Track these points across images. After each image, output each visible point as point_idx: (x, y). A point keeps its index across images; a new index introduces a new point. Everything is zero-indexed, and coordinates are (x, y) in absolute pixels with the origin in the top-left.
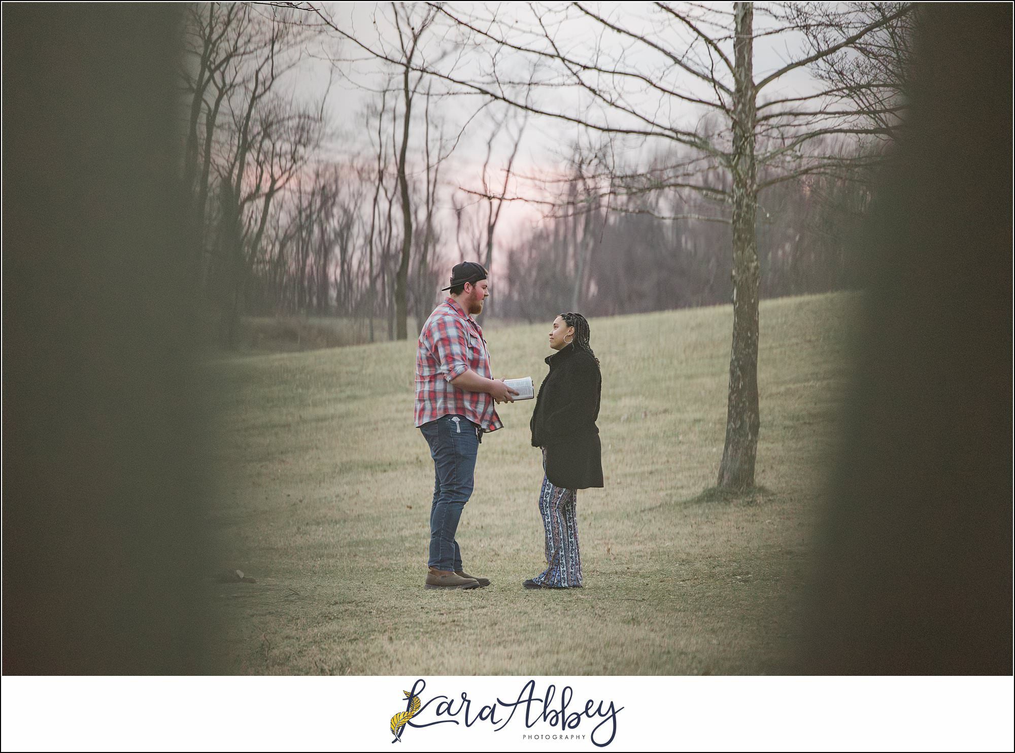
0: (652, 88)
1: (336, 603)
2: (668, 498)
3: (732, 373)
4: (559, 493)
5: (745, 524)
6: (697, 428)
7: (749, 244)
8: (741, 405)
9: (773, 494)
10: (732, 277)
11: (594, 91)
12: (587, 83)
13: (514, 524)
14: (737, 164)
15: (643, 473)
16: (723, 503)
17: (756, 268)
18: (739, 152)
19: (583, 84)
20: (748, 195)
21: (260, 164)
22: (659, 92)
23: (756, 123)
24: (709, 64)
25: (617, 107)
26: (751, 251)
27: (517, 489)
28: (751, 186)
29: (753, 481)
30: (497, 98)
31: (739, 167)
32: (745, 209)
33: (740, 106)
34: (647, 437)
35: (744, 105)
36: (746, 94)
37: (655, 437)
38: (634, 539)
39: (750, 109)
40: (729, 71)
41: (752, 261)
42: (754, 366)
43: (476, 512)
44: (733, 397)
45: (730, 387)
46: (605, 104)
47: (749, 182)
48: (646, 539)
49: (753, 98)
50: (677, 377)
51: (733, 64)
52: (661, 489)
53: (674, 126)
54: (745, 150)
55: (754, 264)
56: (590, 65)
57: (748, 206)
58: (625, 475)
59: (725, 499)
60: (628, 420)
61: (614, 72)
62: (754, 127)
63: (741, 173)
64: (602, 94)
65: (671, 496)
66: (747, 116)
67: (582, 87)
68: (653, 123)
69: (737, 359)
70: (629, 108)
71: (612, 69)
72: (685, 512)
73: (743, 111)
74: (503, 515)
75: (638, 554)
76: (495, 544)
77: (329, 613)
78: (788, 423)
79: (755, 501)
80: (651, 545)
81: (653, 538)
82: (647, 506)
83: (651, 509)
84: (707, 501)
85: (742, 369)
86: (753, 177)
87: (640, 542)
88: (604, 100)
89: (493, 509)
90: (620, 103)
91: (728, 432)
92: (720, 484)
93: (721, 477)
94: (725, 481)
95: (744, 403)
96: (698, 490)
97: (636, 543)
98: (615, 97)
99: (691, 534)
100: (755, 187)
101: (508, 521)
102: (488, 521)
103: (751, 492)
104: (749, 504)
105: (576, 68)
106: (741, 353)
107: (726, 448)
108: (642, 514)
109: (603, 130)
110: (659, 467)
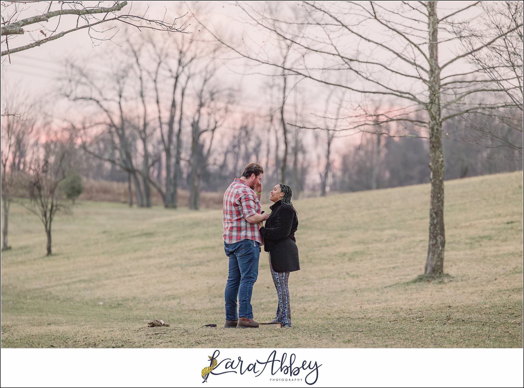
0: (386, 70)
1: (205, 336)
2: (400, 281)
3: (431, 216)
4: (282, 277)
5: (436, 293)
6: (421, 245)
7: (438, 149)
8: (436, 232)
9: (453, 278)
10: (430, 166)
11: (357, 72)
12: (354, 68)
13: (319, 295)
14: (431, 108)
15: (390, 268)
16: (427, 283)
17: (442, 161)
18: (432, 102)
19: (351, 69)
20: (437, 124)
21: (209, 114)
22: (390, 72)
23: (440, 87)
24: (413, 57)
25: (369, 80)
26: (439, 153)
27: (324, 278)
28: (439, 120)
29: (442, 271)
30: (306, 76)
31: (432, 110)
32: (435, 131)
33: (432, 78)
34: (395, 250)
35: (434, 78)
36: (435, 72)
37: (399, 250)
38: (376, 301)
39: (437, 80)
40: (425, 60)
41: (440, 158)
42: (442, 212)
43: (301, 289)
44: (432, 228)
45: (430, 223)
46: (363, 79)
47: (437, 117)
48: (383, 302)
49: (439, 74)
50: (415, 219)
51: (428, 56)
52: (397, 276)
53: (399, 89)
54: (435, 101)
55: (441, 160)
56: (353, 58)
57: (437, 129)
58: (380, 269)
59: (428, 281)
60: (387, 241)
61: (367, 62)
62: (439, 89)
63: (433, 112)
64: (361, 73)
65: (401, 279)
66: (436, 83)
67: (351, 70)
68: (387, 88)
69: (433, 209)
70: (375, 81)
71: (365, 61)
72: (407, 287)
73: (434, 81)
74: (315, 291)
75: (376, 309)
76: (306, 305)
77: (200, 341)
78: (468, 241)
79: (443, 281)
80: (384, 305)
81: (386, 301)
82: (389, 285)
83: (390, 286)
84: (419, 282)
85: (436, 213)
86: (439, 115)
87: (380, 303)
88: (363, 76)
89: (310, 288)
90: (371, 78)
91: (429, 246)
92: (425, 273)
93: (426, 269)
94: (428, 271)
95: (437, 231)
96: (415, 276)
97: (377, 304)
98: (368, 75)
99: (406, 298)
100: (441, 120)
101: (316, 294)
102: (306, 294)
103: (441, 276)
104: (440, 282)
105: (347, 60)
106: (435, 206)
107: (429, 254)
108: (385, 289)
109: (362, 92)
110: (398, 265)
